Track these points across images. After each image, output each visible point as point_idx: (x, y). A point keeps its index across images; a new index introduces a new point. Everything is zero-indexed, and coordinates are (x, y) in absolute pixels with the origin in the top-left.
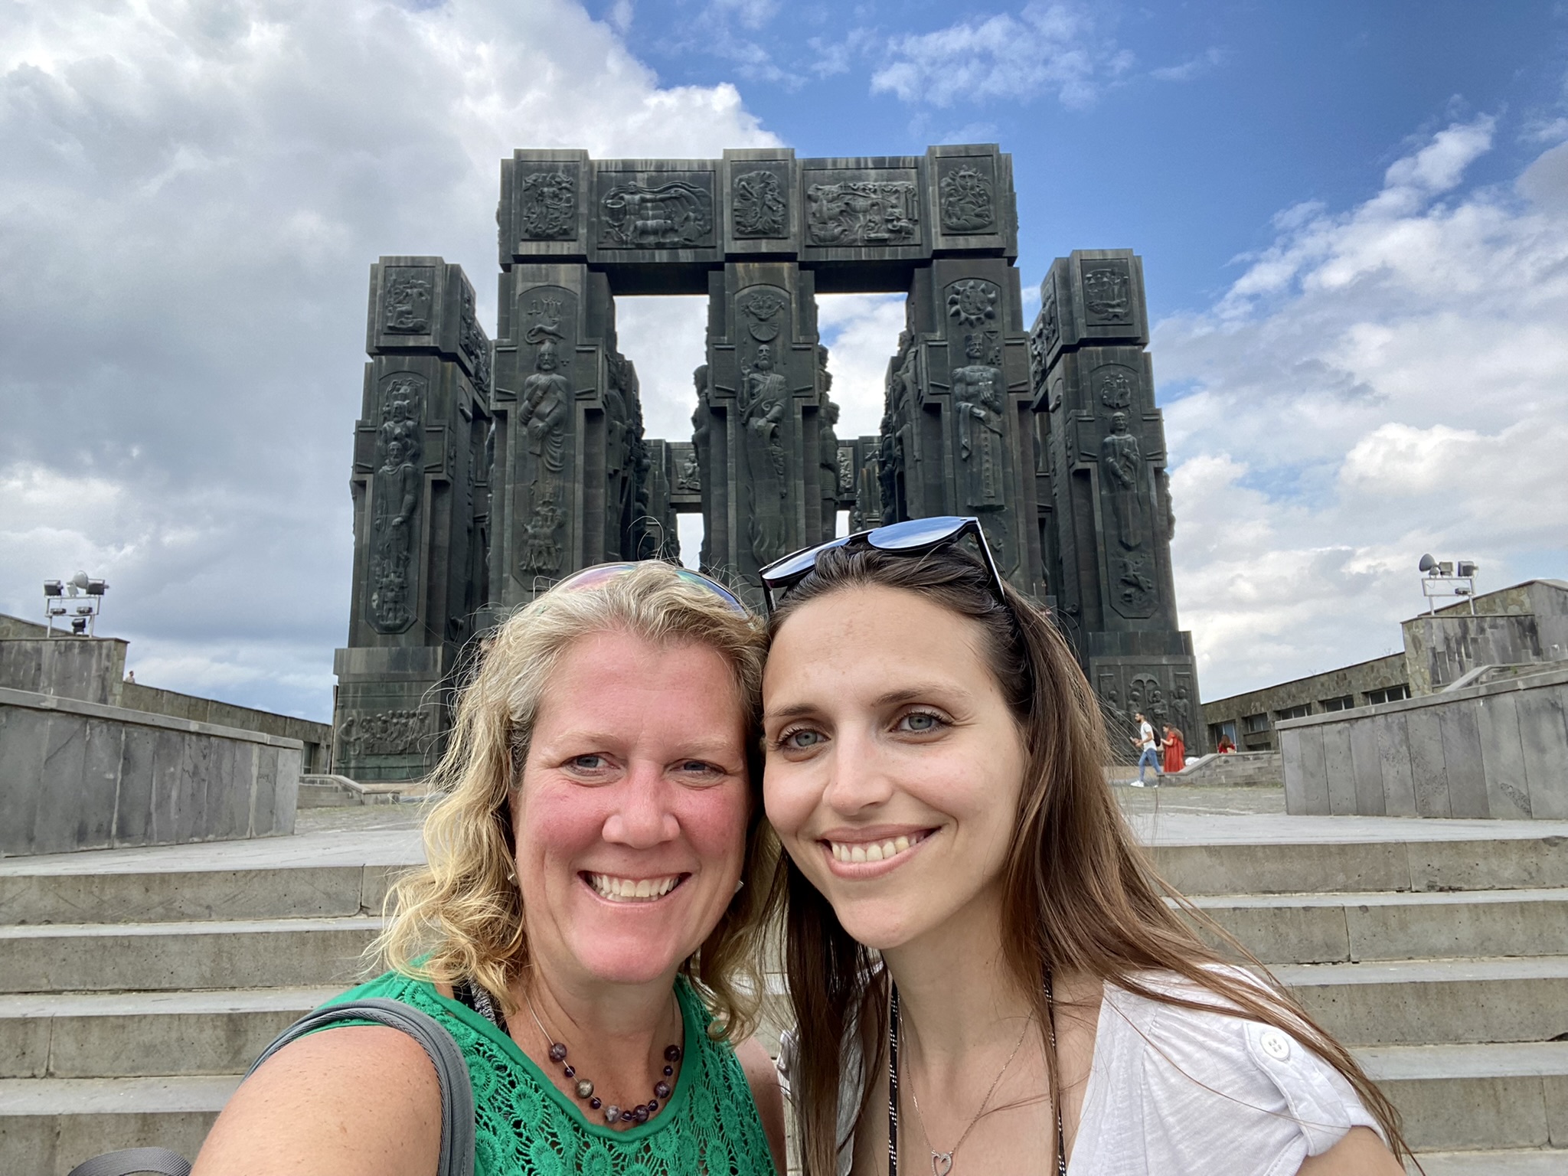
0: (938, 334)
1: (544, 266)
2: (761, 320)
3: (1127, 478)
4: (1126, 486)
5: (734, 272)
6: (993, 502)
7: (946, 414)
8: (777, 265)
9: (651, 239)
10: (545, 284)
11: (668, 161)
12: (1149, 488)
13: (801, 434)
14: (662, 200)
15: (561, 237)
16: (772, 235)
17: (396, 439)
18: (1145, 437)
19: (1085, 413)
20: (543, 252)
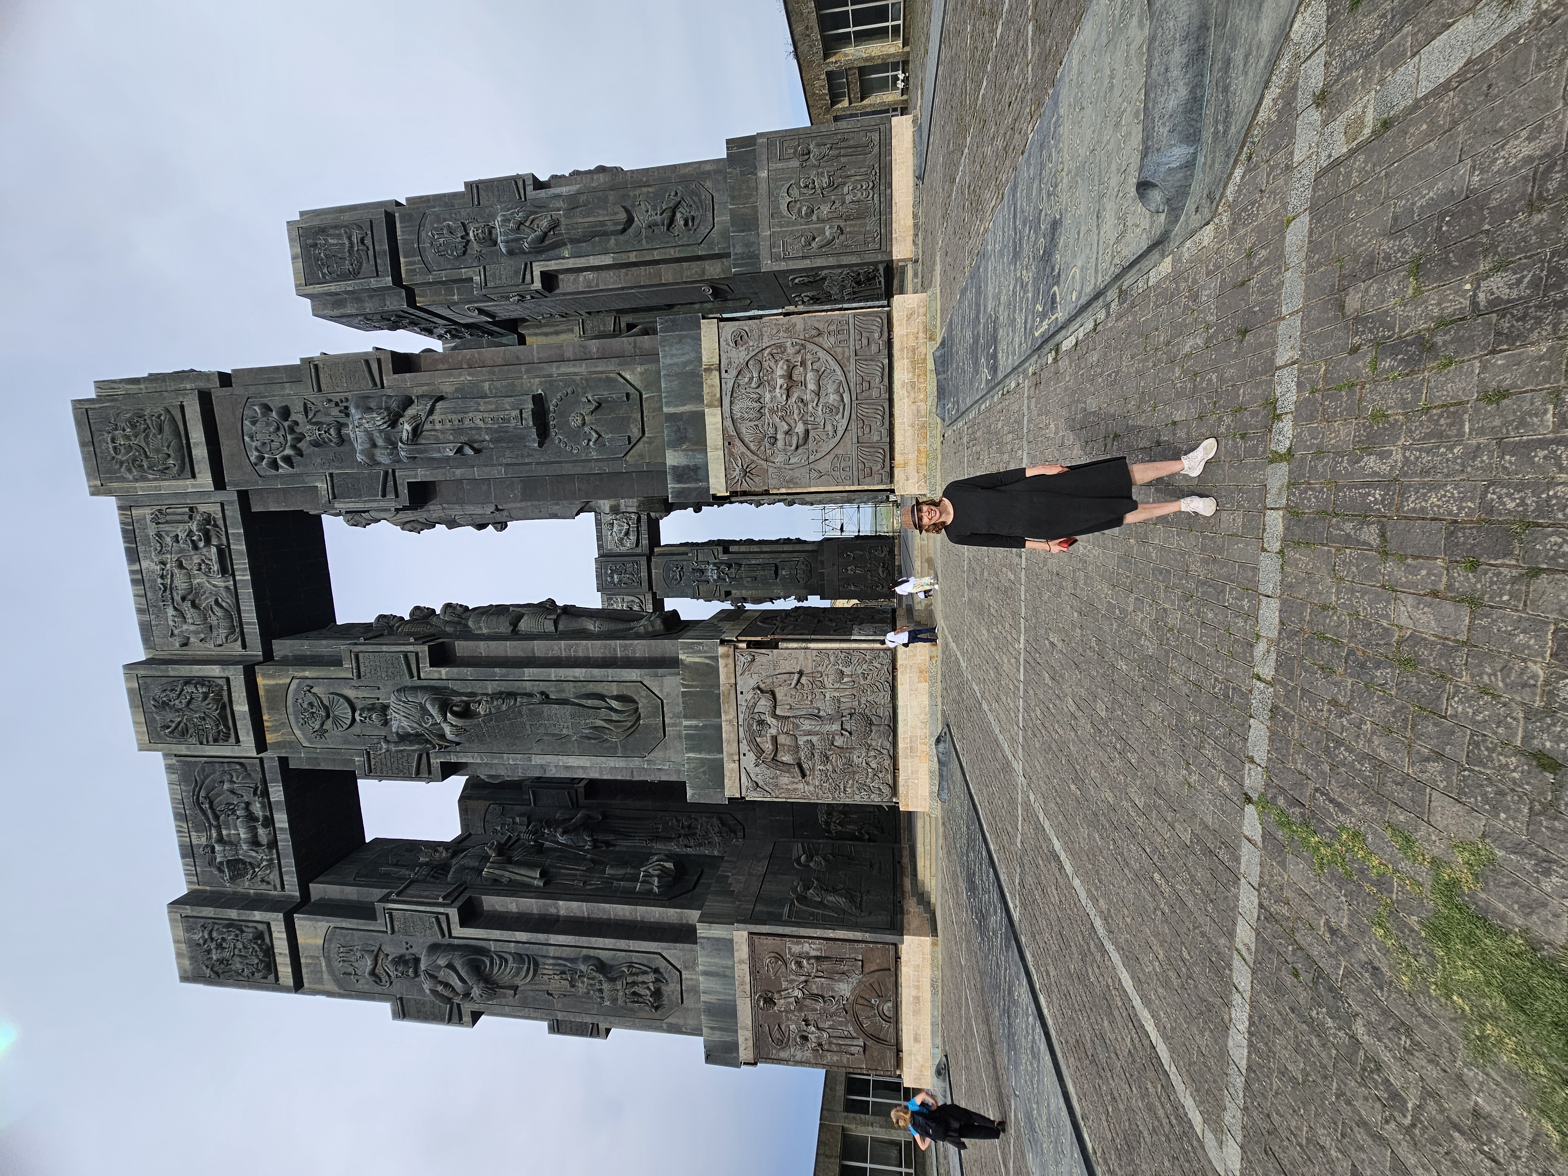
0: (319, 485)
1: (303, 960)
2: (328, 716)
3: (545, 224)
4: (555, 225)
5: (278, 745)
6: (528, 414)
7: (421, 475)
8: (261, 692)
9: (261, 831)
10: (322, 959)
11: (174, 808)
12: (557, 196)
13: (465, 670)
14: (217, 817)
15: (267, 940)
16: (226, 699)
18: (499, 201)
19: (476, 278)
20: (288, 960)
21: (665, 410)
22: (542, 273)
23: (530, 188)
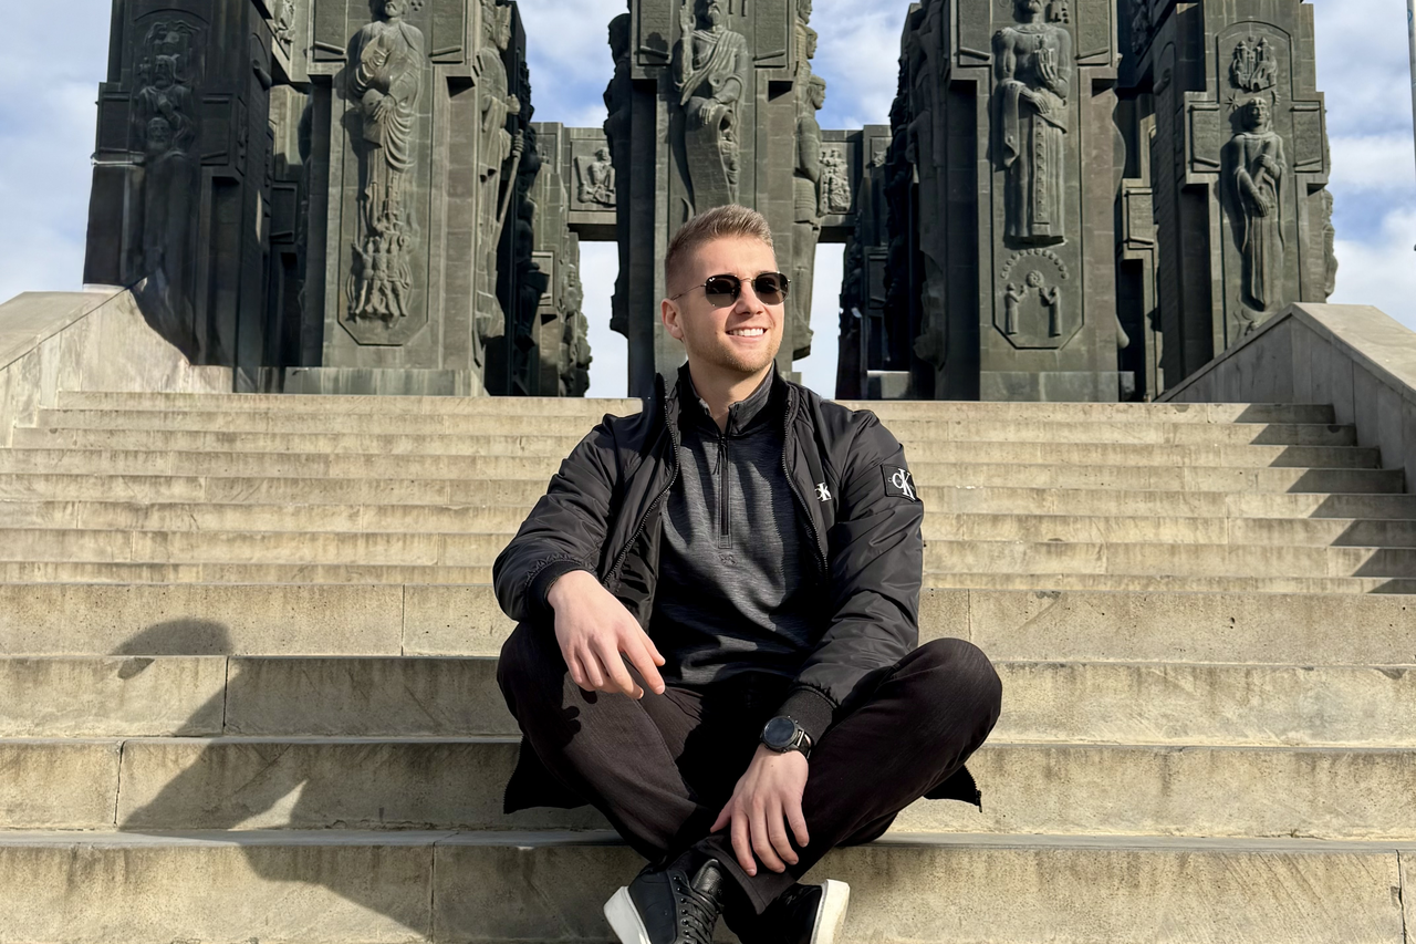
3: (1263, 199)
4: (1259, 211)
6: (1045, 230)
7: (983, 97)
12: (1298, 215)
17: (159, 113)
21: (1042, 375)
22: (1205, 187)
23: (1310, 179)
